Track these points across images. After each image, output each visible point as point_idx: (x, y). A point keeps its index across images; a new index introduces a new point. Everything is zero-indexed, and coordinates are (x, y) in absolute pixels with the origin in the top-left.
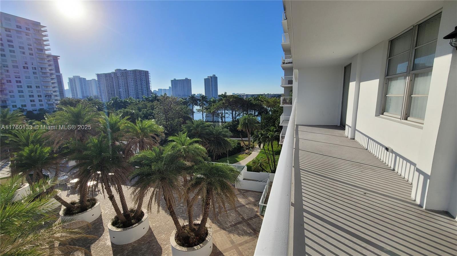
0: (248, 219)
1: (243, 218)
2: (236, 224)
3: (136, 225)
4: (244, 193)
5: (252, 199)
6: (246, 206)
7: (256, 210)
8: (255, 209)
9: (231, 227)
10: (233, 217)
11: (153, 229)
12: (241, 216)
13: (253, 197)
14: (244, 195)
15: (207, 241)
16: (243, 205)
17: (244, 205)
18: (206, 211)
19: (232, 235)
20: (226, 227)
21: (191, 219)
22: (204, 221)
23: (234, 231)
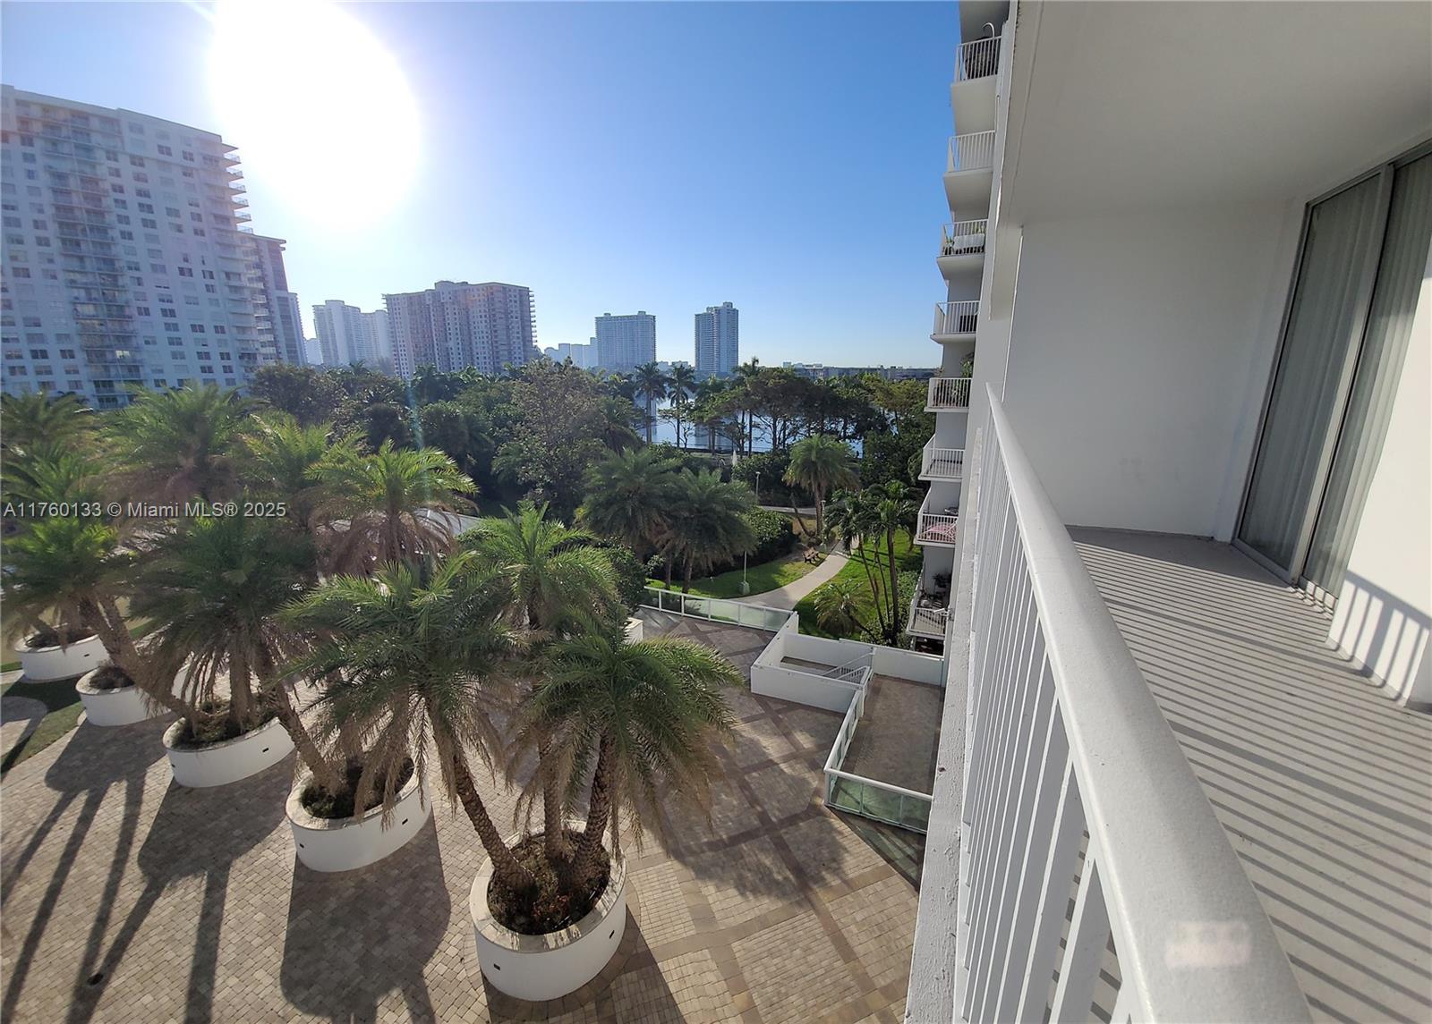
0: (782, 822)
1: (763, 817)
2: (735, 840)
3: (376, 812)
4: (779, 711)
5: (805, 741)
6: (783, 766)
7: (815, 784)
8: (810, 780)
9: (711, 850)
10: (727, 807)
11: (438, 824)
12: (759, 808)
13: (808, 731)
14: (777, 721)
15: (600, 913)
16: (771, 761)
17: (771, 763)
19: (709, 889)
20: (688, 848)
21: (553, 819)
23: (723, 868)
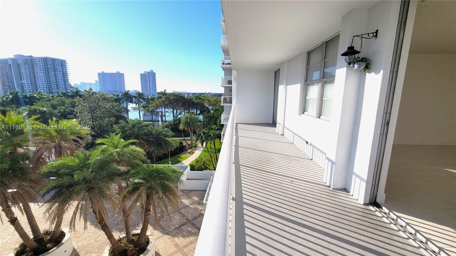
0: (193, 219)
1: (187, 219)
2: (180, 226)
3: (54, 249)
4: (188, 193)
5: (196, 199)
6: (191, 206)
7: (201, 209)
8: (199, 208)
9: (175, 230)
10: (177, 219)
11: (78, 251)
12: (186, 218)
13: (197, 196)
14: (187, 195)
15: (149, 249)
16: (187, 205)
17: (188, 206)
18: (147, 218)
19: (176, 239)
20: (170, 231)
21: (128, 229)
22: (144, 229)
23: (179, 234)
